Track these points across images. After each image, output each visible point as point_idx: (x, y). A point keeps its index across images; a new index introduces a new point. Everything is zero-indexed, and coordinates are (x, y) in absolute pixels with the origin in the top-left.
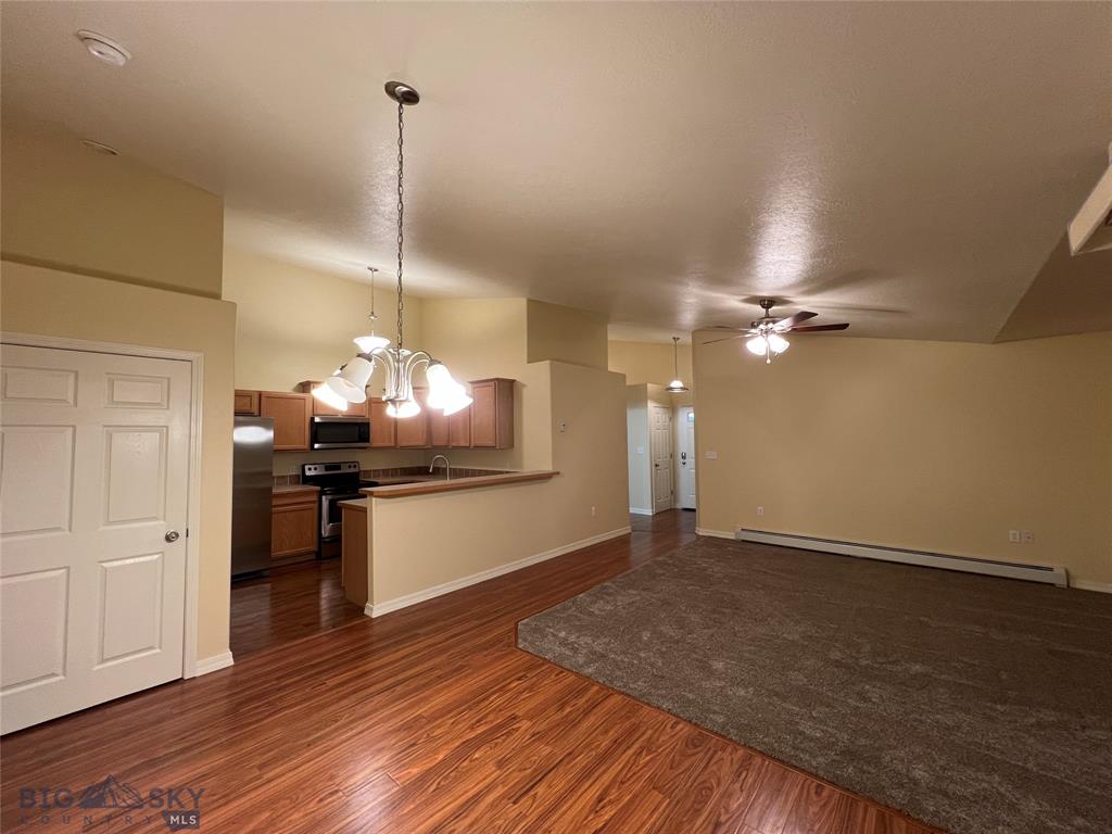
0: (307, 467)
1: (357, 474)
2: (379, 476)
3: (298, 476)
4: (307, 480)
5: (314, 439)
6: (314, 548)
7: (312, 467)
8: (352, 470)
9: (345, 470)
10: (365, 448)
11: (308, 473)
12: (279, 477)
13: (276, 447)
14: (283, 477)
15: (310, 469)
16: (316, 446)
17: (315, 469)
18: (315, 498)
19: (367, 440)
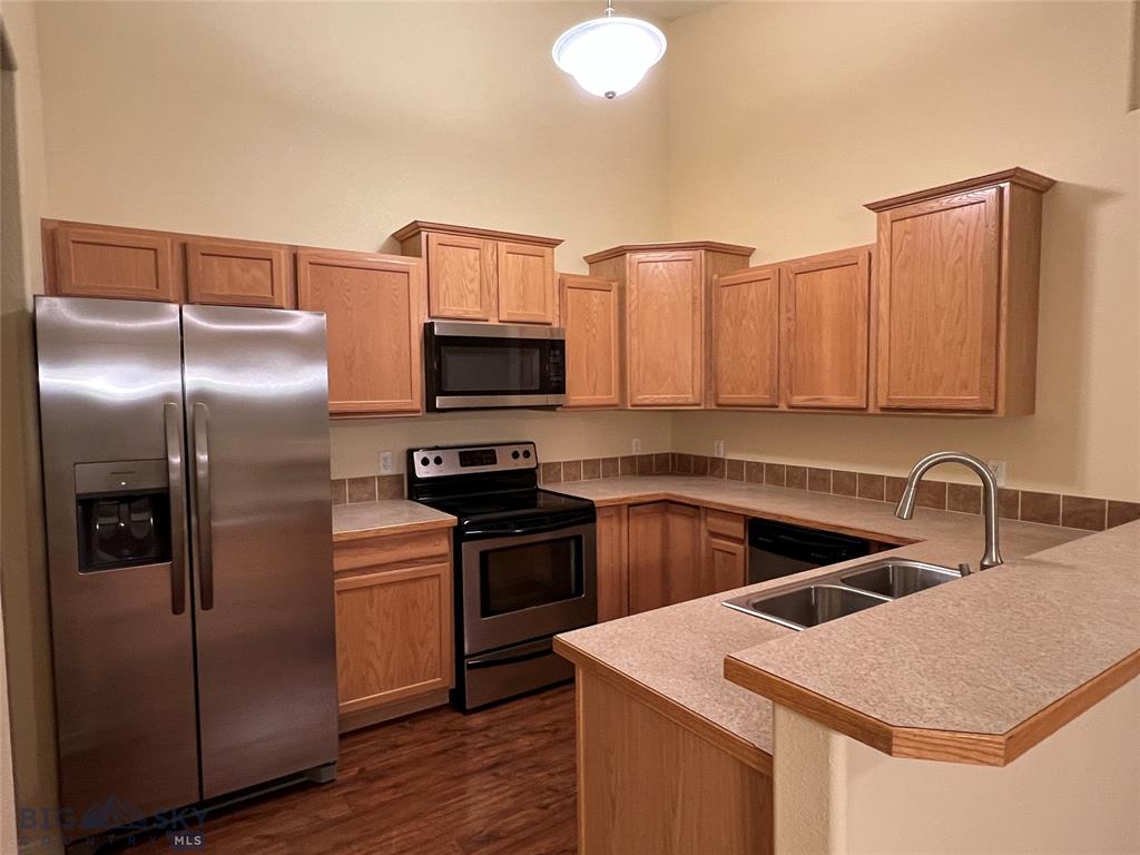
0: (418, 457)
1: (530, 475)
2: (576, 478)
3: (400, 477)
4: (420, 490)
5: (435, 383)
6: (441, 680)
7: (431, 456)
8: (522, 464)
9: (505, 463)
10: (552, 408)
11: (422, 472)
12: (353, 481)
13: (336, 404)
14: (364, 481)
15: (425, 462)
16: (439, 402)
17: (438, 461)
18: (444, 546)
19: (560, 388)
